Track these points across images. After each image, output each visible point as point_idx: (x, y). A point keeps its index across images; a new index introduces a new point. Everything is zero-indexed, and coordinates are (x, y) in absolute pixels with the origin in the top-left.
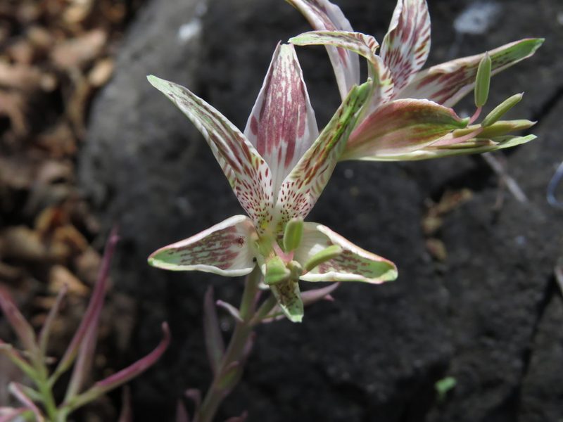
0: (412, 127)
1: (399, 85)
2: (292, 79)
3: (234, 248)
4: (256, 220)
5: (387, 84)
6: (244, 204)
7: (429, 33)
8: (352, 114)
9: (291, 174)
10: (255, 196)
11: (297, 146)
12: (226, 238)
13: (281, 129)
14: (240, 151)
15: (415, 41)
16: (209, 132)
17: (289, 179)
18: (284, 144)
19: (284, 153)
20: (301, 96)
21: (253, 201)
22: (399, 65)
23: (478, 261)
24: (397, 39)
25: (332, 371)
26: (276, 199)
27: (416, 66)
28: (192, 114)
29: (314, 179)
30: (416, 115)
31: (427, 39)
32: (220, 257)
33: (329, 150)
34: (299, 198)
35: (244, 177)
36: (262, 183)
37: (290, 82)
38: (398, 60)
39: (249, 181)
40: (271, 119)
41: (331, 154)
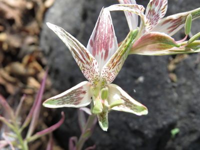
0: (158, 44)
1: (154, 24)
2: (108, 24)
3: (81, 96)
4: (92, 82)
5: (148, 26)
6: (87, 76)
7: (167, 2)
8: (131, 42)
9: (106, 65)
10: (91, 73)
11: (109, 52)
12: (78, 92)
13: (103, 45)
14: (84, 55)
15: (161, 6)
16: (71, 47)
17: (105, 67)
18: (104, 51)
19: (104, 55)
20: (111, 31)
21: (90, 75)
22: (154, 16)
23: (189, 83)
24: (153, 5)
25: (131, 125)
26: (100, 74)
27: (161, 16)
28: (64, 39)
29: (115, 67)
30: (160, 39)
31: (166, 5)
32: (75, 100)
33: (121, 56)
34: (110, 74)
35: (86, 65)
36: (94, 67)
37: (107, 24)
38: (154, 14)
39: (89, 67)
40: (98, 40)
41: (122, 57)
